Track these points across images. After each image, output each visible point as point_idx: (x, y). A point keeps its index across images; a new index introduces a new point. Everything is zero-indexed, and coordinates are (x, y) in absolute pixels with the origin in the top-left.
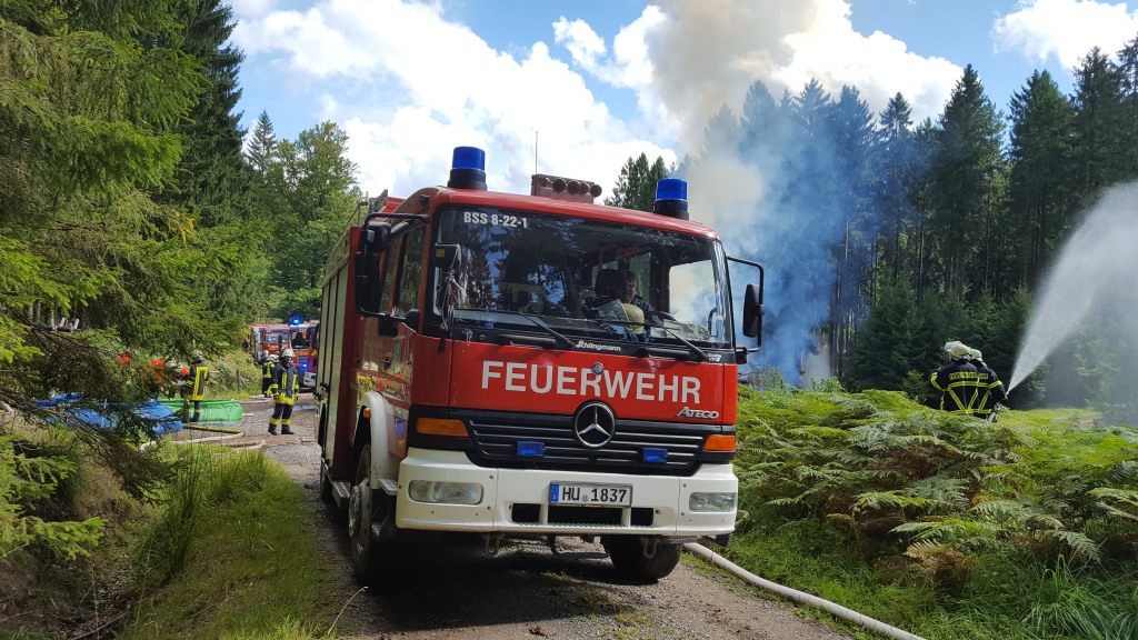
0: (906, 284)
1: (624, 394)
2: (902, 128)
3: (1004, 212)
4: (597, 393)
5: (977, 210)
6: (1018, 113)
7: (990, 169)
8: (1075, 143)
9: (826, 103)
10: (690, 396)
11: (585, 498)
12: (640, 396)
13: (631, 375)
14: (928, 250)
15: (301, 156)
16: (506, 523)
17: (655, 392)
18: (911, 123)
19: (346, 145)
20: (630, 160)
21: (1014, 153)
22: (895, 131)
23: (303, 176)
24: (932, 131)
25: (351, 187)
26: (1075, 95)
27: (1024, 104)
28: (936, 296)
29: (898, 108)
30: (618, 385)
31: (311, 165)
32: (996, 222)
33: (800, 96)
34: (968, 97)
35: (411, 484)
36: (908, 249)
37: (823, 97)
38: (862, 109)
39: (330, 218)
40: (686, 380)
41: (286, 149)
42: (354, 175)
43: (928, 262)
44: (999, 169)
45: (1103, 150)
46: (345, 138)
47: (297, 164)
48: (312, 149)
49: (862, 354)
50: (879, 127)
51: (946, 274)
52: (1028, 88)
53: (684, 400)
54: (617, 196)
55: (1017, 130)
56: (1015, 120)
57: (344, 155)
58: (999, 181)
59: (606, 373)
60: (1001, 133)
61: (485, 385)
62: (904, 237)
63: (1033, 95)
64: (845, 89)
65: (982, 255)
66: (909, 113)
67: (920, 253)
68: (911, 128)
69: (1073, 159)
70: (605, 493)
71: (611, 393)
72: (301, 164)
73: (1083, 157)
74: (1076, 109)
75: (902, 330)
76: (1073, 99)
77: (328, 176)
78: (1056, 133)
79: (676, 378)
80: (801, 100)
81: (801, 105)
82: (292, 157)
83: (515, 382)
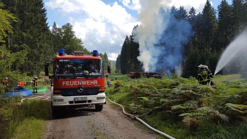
0: (197, 49)
1: (85, 84)
2: (194, 15)
3: (218, 32)
4: (81, 84)
5: (212, 31)
6: (219, 9)
7: (214, 22)
8: (232, 15)
9: (177, 10)
10: (96, 83)
11: (80, 99)
12: (87, 84)
13: (86, 81)
14: (202, 41)
15: (63, 31)
16: (68, 104)
17: (90, 83)
18: (196, 13)
19: (72, 28)
20: (135, 26)
21: (219, 18)
22: (192, 16)
23: (64, 35)
24: (201, 15)
25: (74, 37)
26: (232, 4)
27: (220, 7)
28: (204, 51)
29: (193, 10)
30: (84, 83)
31: (65, 33)
32: (216, 34)
33: (171, 9)
34: (208, 7)
35: (54, 100)
36: (197, 41)
37: (176, 9)
38: (185, 11)
39: (70, 44)
40: (95, 81)
41: (59, 30)
42: (75, 34)
43: (202, 44)
44: (216, 22)
45: (239, 16)
46: (72, 26)
47: (62, 33)
48: (65, 29)
49: (188, 65)
50: (189, 15)
51: (206, 46)
52: (221, 4)
53: (95, 84)
54: (133, 34)
55: (219, 13)
56: (219, 11)
57: (72, 30)
58: (216, 25)
59: (82, 81)
60: (216, 14)
61: (63, 85)
62: (196, 39)
63: (222, 5)
64: (181, 7)
65: (214, 41)
66: (195, 11)
67: (200, 42)
68: (196, 15)
69: (232, 19)
70: (83, 99)
71: (83, 84)
72: (63, 33)
73: (234, 18)
74: (232, 7)
75: (197, 59)
76: (231, 5)
77: (69, 35)
78: (228, 13)
79: (93, 81)
80: (171, 10)
81: (171, 11)
82: (61, 31)
83: (68, 84)
